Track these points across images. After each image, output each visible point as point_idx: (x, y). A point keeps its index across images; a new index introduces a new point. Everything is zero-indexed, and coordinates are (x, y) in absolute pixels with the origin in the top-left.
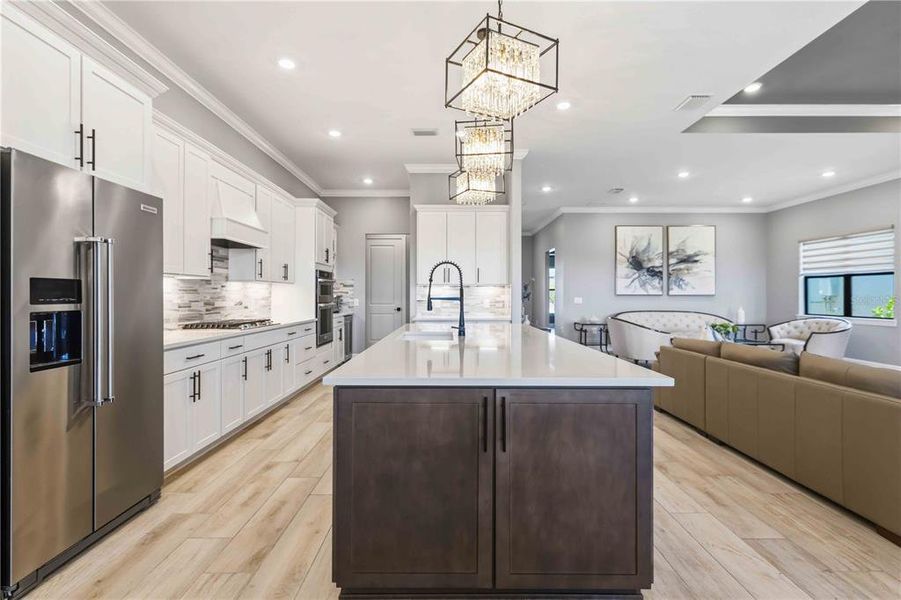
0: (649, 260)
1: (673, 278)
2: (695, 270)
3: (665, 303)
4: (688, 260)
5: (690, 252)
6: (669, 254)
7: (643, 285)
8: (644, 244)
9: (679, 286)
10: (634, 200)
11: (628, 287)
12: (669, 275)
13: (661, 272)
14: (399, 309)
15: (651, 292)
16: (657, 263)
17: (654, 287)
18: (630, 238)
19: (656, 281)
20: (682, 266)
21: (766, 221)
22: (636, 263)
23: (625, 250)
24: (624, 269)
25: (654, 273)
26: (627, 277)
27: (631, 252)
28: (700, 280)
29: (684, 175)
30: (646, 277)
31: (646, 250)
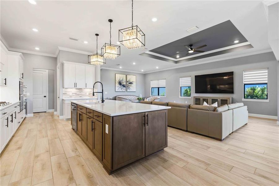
0: (123, 83)
1: (128, 87)
2: (132, 86)
3: (126, 93)
4: (131, 83)
5: (131, 81)
6: (127, 82)
7: (121, 89)
8: (122, 79)
9: (129, 89)
10: (121, 68)
11: (118, 89)
12: (127, 86)
13: (125, 86)
14: (45, 97)
15: (123, 91)
16: (124, 83)
17: (124, 90)
18: (119, 77)
19: (124, 88)
20: (130, 85)
21: (145, 75)
22: (120, 83)
23: (117, 80)
24: (117, 85)
25: (124, 86)
26: (118, 87)
27: (119, 81)
28: (133, 88)
29: (134, 64)
30: (122, 87)
31: (122, 80)
